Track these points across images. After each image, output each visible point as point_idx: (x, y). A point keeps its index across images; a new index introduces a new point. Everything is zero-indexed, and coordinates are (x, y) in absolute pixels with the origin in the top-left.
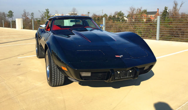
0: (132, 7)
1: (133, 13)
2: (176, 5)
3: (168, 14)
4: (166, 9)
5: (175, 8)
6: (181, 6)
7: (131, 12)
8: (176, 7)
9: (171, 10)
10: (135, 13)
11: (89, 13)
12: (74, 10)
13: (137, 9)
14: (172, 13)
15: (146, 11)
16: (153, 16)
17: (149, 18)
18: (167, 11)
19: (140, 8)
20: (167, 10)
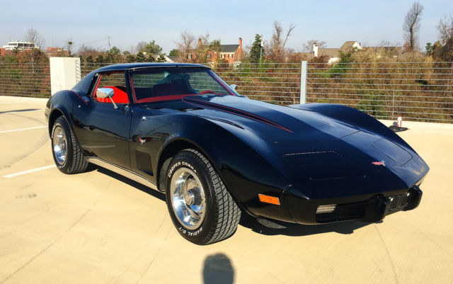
0: (186, 33)
1: (188, 46)
2: (279, 31)
3: (263, 50)
4: (258, 39)
5: (277, 38)
6: (288, 35)
7: (184, 45)
8: (278, 36)
9: (269, 43)
10: (194, 48)
11: (70, 43)
12: (33, 35)
13: (198, 38)
14: (271, 50)
15: (218, 43)
16: (231, 55)
17: (224, 61)
18: (260, 45)
19: (205, 36)
20: (260, 41)
